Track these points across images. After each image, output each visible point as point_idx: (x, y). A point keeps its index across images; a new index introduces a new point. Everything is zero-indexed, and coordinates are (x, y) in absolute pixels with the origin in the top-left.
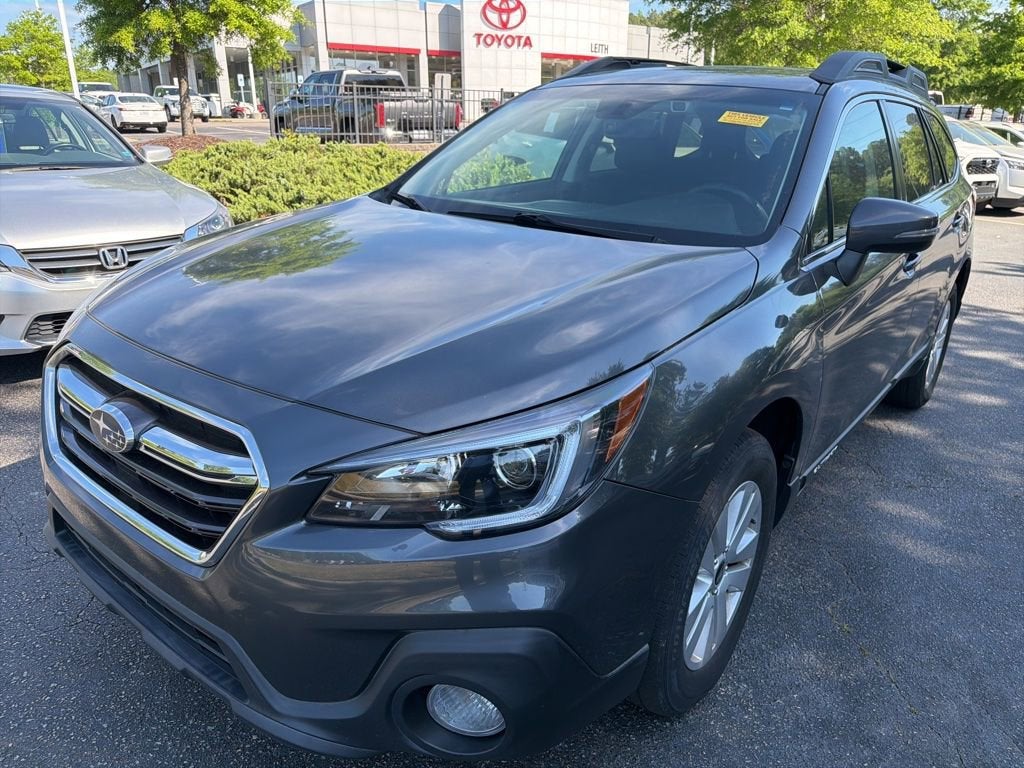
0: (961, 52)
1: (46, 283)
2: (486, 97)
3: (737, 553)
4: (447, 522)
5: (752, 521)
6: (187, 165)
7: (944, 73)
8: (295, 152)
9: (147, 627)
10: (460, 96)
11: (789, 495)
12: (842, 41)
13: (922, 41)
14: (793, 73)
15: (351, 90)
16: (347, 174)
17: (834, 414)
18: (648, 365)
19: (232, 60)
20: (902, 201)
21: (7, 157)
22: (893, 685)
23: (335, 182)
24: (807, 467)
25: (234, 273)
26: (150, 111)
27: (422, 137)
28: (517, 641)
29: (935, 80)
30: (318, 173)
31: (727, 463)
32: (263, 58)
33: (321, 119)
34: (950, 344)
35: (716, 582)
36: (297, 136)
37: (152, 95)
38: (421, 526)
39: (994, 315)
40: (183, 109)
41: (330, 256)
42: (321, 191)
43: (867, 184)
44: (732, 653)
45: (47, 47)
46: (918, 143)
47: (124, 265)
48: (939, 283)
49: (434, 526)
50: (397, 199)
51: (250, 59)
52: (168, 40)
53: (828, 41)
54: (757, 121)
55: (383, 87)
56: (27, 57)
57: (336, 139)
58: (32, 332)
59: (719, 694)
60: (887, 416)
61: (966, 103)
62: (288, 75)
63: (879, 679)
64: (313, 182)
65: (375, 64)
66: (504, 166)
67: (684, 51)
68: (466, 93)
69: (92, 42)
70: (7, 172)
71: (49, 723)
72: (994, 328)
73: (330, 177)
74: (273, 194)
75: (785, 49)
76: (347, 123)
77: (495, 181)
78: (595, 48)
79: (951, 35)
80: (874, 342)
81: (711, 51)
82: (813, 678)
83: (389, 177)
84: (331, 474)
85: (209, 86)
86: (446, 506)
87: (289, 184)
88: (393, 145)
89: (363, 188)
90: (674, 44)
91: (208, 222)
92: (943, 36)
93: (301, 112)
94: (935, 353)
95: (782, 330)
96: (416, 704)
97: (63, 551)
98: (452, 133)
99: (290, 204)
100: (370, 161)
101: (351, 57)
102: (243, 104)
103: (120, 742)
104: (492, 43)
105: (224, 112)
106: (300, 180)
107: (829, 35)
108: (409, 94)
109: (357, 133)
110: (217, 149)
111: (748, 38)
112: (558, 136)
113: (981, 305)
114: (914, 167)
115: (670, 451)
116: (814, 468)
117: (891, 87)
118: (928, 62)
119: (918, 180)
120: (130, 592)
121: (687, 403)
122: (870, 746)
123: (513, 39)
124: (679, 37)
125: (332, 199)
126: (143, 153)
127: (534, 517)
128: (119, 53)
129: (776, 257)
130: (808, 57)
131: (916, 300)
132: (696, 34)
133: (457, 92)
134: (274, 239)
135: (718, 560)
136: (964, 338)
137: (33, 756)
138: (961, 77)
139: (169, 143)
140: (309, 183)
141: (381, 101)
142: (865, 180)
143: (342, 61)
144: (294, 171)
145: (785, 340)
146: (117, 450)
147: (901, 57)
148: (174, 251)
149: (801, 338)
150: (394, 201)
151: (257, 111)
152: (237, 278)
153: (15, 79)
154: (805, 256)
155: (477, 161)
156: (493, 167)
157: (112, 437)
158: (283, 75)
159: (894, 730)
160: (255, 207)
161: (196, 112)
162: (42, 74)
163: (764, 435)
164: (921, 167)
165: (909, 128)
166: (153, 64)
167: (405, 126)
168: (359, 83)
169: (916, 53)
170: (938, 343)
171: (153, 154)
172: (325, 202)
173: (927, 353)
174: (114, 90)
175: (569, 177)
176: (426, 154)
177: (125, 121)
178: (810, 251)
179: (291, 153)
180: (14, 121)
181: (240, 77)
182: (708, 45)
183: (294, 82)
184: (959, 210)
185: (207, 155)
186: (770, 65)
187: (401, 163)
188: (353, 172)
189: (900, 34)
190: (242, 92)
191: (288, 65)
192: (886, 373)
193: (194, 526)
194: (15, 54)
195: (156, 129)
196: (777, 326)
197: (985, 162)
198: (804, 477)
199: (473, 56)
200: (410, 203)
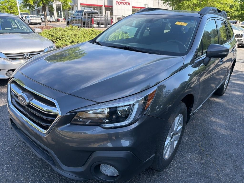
0: (235, 7)
1: (10, 62)
2: (118, 17)
3: (177, 131)
4: (105, 125)
5: (181, 124)
6: (46, 33)
7: (230, 13)
8: (72, 30)
9: (32, 148)
10: (112, 17)
11: (190, 117)
12: (206, 4)
13: (225, 5)
14: (194, 12)
15: (86, 15)
16: (84, 36)
17: (202, 97)
18: (156, 86)
19: (57, 7)
20: (220, 45)
21: (2, 31)
22: (214, 164)
23: (81, 38)
24: (195, 110)
25: (57, 60)
26: (37, 20)
27: (103, 27)
28: (122, 154)
29: (228, 14)
30: (77, 35)
31: (175, 110)
32: (64, 7)
33: (78, 22)
34: (230, 80)
35: (172, 138)
36: (72, 26)
37: (38, 16)
38: (98, 125)
39: (241, 72)
40: (45, 19)
41: (80, 56)
42: (78, 40)
43: (211, 40)
44: (175, 155)
45: (13, 4)
46: (224, 30)
47: (29, 58)
48: (228, 65)
49: (102, 126)
50: (95, 42)
51: (62, 7)
52: (42, 2)
53: (202, 4)
54: (185, 24)
55: (93, 14)
56: (8, 6)
57: (82, 27)
58: (8, 74)
59: (172, 165)
60: (214, 97)
61: (235, 20)
62: (71, 11)
63: (211, 162)
64: (76, 38)
65: (92, 9)
66: (122, 34)
67: (167, 6)
68: (114, 16)
69: (23, 3)
70: (2, 34)
71: (10, 169)
72: (241, 76)
73: (80, 36)
74: (66, 40)
75: (192, 6)
76: (85, 23)
77: (120, 38)
78: (145, 5)
79: (232, 3)
80: (212, 79)
81: (173, 6)
82: (195, 161)
83: (94, 36)
84: (77, 112)
85: (52, 14)
86: (105, 121)
87: (70, 38)
88: (96, 29)
89: (88, 39)
90: (164, 5)
91: (50, 47)
92: (231, 3)
93: (74, 20)
94: (226, 82)
95: (190, 77)
96: (97, 169)
97: (13, 128)
98: (110, 26)
99: (70, 43)
100: (90, 33)
101: (86, 7)
102: (60, 18)
103: (27, 174)
104: (120, 4)
105: (55, 20)
106: (73, 37)
107: (202, 3)
108: (100, 16)
109: (87, 26)
110: (53, 29)
111: (183, 3)
112: (136, 27)
113: (238, 70)
114: (223, 36)
115: (162, 106)
116: (196, 110)
117: (218, 16)
118: (227, 10)
119: (224, 39)
120: (28, 139)
121: (166, 95)
122: (208, 179)
123: (125, 3)
124: (166, 3)
125: (80, 42)
126: (35, 30)
127: (126, 124)
128: (30, 5)
129: (189, 59)
130: (197, 8)
131: (223, 69)
132: (170, 2)
133: (111, 16)
134: (67, 52)
135: (172, 133)
136: (233, 78)
137: (6, 177)
138: (234, 14)
139: (42, 28)
140: (75, 38)
141: (93, 18)
142: (211, 39)
143: (84, 8)
144: (71, 35)
145: (190, 79)
146: (25, 105)
147: (220, 8)
148: (42, 54)
149: (194, 79)
150: (95, 43)
151: (63, 20)
152: (57, 61)
153: (5, 11)
154: (196, 58)
155: (116, 33)
156: (120, 34)
157: (23, 101)
158: (69, 11)
159: (214, 175)
160: (62, 44)
161: (48, 20)
162: (12, 10)
163: (184, 103)
164: (224, 36)
165: (221, 26)
166: (38, 8)
167: (99, 24)
168: (88, 13)
169: (224, 7)
170: (227, 79)
171: (37, 30)
172: (79, 43)
173: (224, 82)
174: (29, 14)
175: (138, 37)
176: (103, 31)
177: (31, 22)
178: (197, 57)
179: (71, 30)
180: (3, 22)
181: (59, 11)
182: (173, 5)
183: (72, 13)
184: (234, 47)
185: (51, 31)
186: (188, 10)
187: (98, 33)
188: (86, 35)
189: (220, 3)
190: (60, 15)
191: (71, 9)
192: (215, 87)
193: (43, 124)
194: (5, 5)
195: (39, 24)
196: (188, 76)
197: (240, 35)
198: (194, 113)
199: (115, 7)
200: (98, 44)
